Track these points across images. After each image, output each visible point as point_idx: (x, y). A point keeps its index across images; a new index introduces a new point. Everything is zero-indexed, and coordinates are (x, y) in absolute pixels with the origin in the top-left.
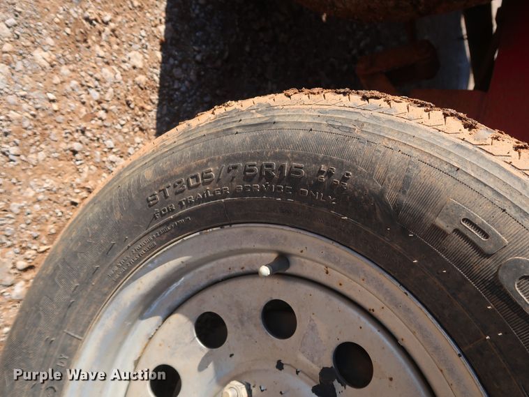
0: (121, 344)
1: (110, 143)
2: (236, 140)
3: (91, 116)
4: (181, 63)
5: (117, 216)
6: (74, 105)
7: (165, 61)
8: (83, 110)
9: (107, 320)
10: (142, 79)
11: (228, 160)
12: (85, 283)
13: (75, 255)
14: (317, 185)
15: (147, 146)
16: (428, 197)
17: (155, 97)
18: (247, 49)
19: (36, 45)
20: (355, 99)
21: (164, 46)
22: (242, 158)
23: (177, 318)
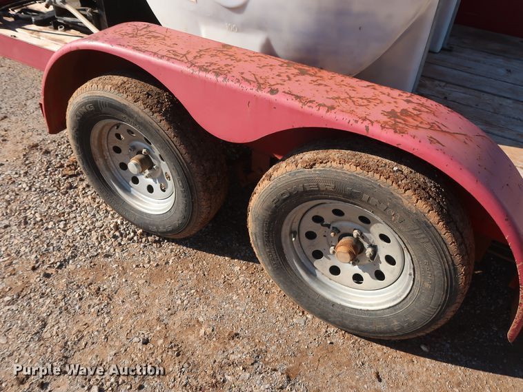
0: (323, 283)
1: (266, 281)
2: (259, 244)
3: (256, 286)
4: (240, 252)
5: (282, 279)
6: (251, 290)
7: (238, 258)
8: (253, 288)
9: (314, 286)
10: (244, 268)
11: (264, 246)
12: (302, 292)
13: (294, 294)
14: (269, 227)
15: (262, 265)
16: (269, 207)
17: (251, 264)
18: (235, 222)
19: (231, 298)
20: (249, 213)
21: (233, 258)
22: (264, 243)
23: (315, 264)
